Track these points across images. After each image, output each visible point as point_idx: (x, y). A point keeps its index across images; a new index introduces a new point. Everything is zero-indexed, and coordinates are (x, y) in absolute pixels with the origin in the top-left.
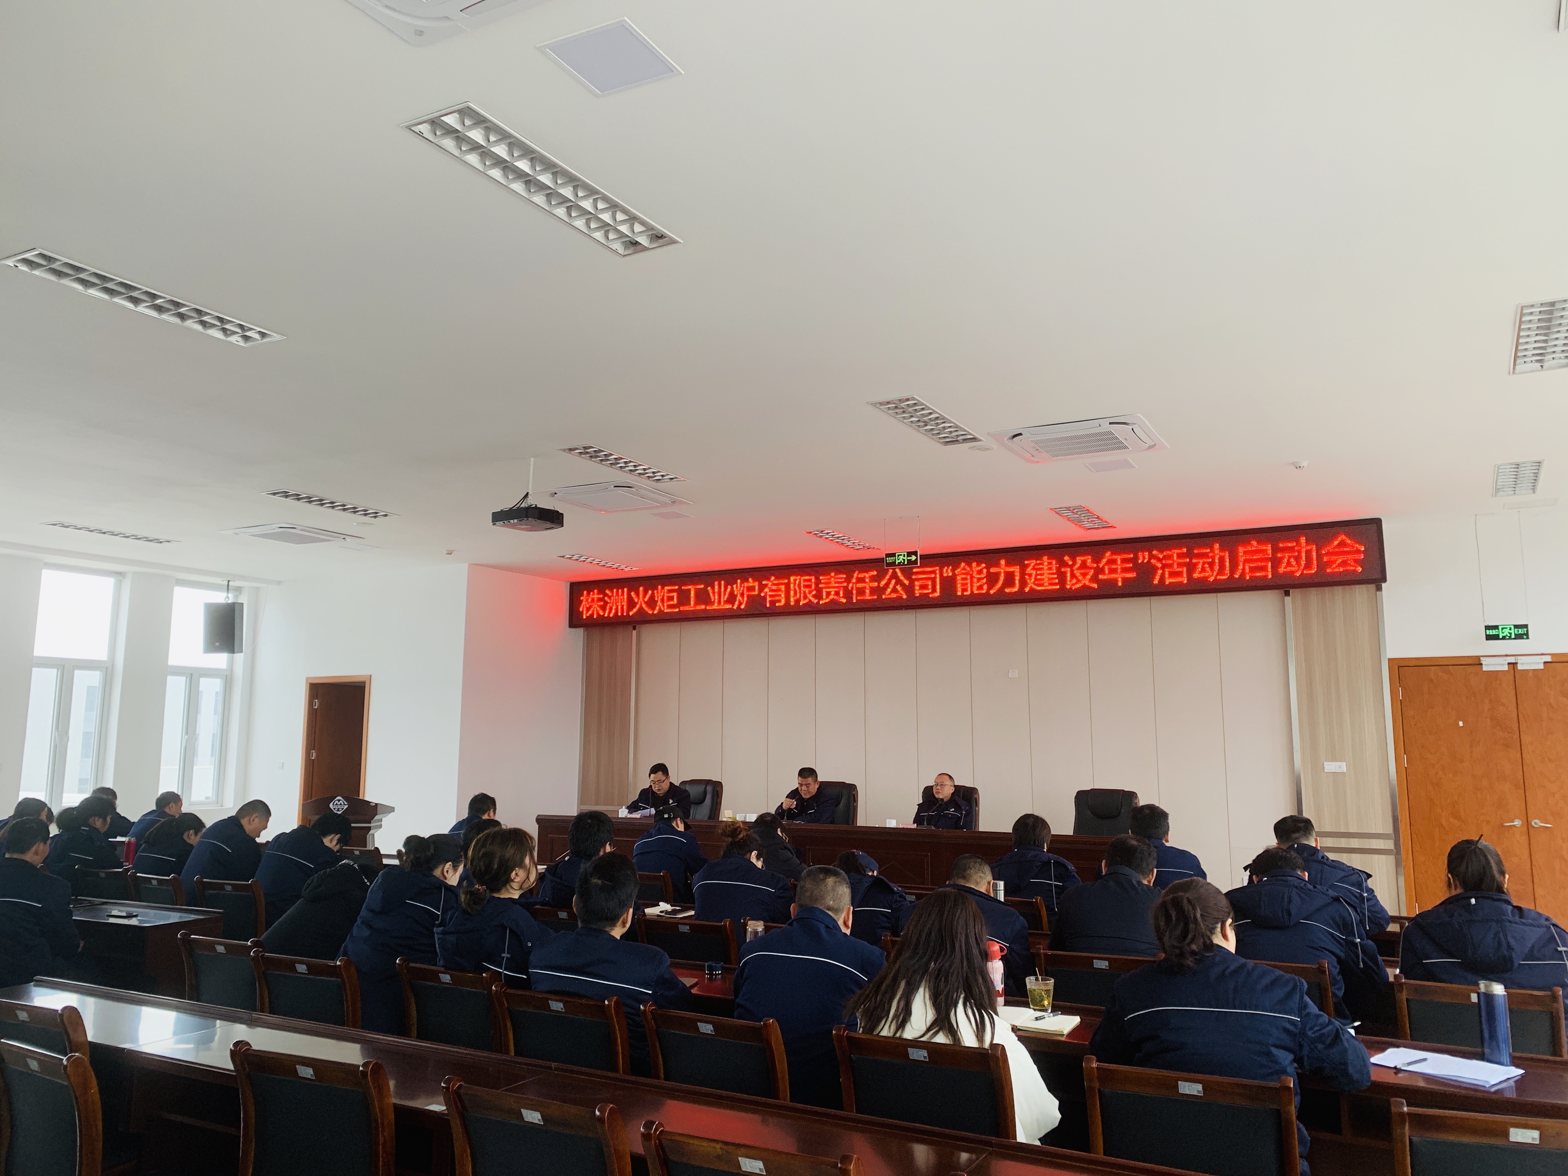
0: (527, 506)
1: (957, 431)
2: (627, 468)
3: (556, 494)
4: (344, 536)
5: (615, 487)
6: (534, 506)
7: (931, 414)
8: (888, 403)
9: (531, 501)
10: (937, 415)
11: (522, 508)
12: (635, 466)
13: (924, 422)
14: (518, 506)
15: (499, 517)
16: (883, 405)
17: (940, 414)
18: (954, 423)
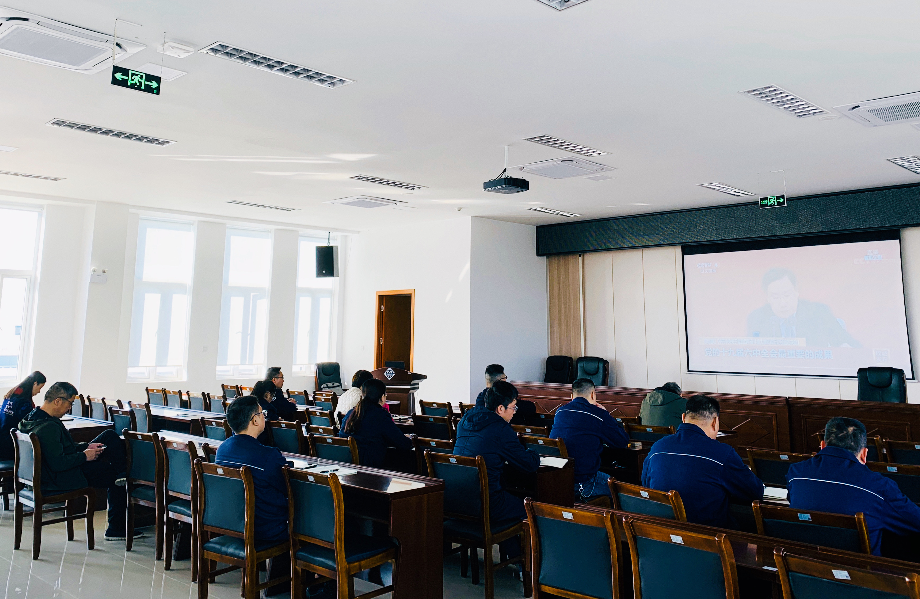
0: (505, 177)
1: (808, 107)
2: (569, 149)
3: (523, 168)
4: (396, 202)
5: (562, 161)
6: (509, 177)
7: (787, 96)
8: (754, 91)
9: (509, 174)
10: (792, 97)
11: (502, 179)
12: (574, 147)
13: (782, 102)
14: (499, 178)
15: (488, 185)
16: (750, 93)
17: (794, 96)
18: (806, 102)
